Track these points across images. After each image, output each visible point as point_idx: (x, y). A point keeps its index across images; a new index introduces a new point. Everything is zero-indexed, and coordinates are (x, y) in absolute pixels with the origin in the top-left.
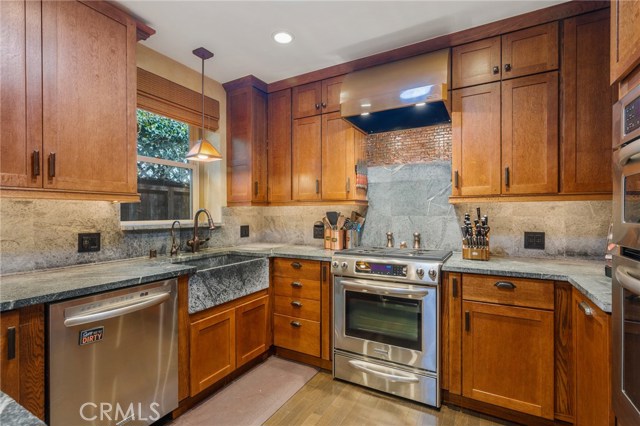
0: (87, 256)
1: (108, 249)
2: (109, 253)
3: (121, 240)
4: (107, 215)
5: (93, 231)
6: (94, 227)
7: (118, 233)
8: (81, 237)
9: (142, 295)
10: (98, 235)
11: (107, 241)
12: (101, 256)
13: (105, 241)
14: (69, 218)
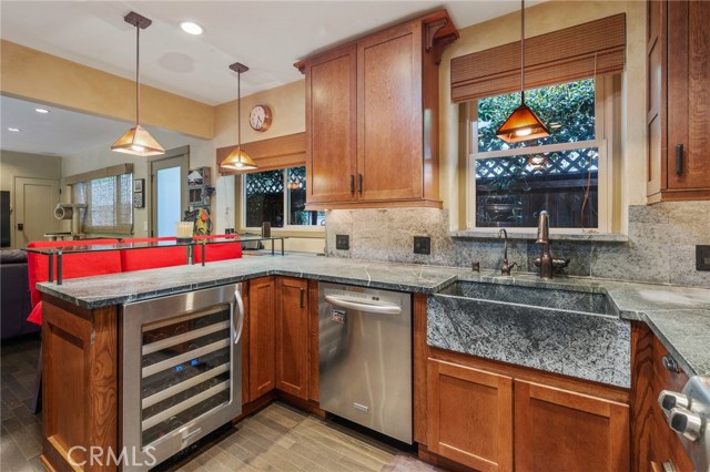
0: (420, 257)
1: (437, 255)
2: (438, 258)
3: (450, 247)
4: (437, 221)
5: (425, 235)
6: (426, 231)
7: (446, 239)
8: (417, 239)
9: (374, 298)
10: (428, 239)
11: (436, 246)
12: (432, 260)
13: (435, 245)
14: (408, 223)
